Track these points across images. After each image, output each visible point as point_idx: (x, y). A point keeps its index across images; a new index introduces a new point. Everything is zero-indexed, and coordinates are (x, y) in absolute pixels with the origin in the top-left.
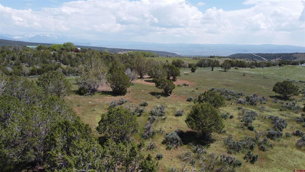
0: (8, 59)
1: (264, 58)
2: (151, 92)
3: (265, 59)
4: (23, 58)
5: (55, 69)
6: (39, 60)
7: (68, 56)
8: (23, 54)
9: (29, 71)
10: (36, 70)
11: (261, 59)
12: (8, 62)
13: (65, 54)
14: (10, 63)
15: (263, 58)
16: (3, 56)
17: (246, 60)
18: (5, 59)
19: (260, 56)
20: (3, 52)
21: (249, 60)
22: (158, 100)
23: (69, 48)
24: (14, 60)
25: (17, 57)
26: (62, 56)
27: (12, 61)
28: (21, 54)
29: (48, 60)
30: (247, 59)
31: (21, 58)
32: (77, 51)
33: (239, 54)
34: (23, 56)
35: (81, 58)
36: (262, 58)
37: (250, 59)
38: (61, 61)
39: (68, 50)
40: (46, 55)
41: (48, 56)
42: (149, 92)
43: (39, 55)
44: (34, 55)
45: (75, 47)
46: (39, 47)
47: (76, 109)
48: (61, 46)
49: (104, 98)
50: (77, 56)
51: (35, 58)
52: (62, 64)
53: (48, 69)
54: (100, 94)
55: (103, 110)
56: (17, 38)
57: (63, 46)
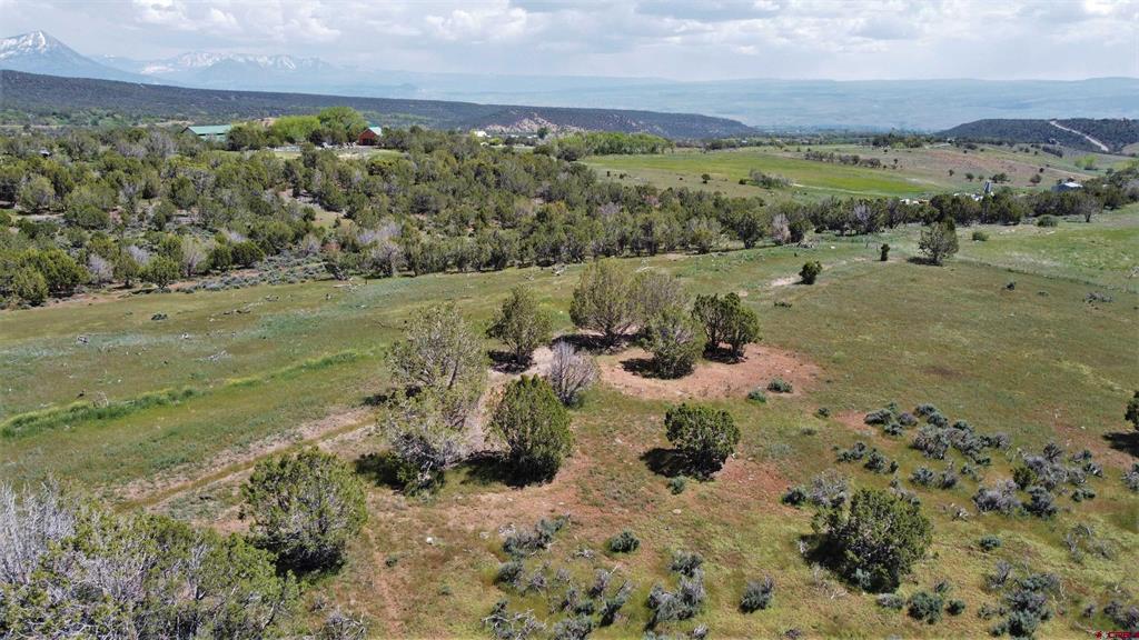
0: (130, 196)
1: (1095, 137)
2: (648, 446)
3: (1099, 144)
4: (180, 193)
5: (298, 237)
6: (238, 199)
8: (181, 175)
9: (204, 257)
10: (229, 250)
11: (1083, 144)
12: (131, 207)
13: (326, 163)
14: (140, 211)
15: (1093, 141)
16: (113, 186)
17: (1021, 150)
18: (122, 198)
19: (1078, 129)
21: (1034, 149)
22: (678, 505)
23: (339, 129)
24: (153, 197)
25: (162, 187)
26: (318, 174)
27: (144, 203)
28: (175, 176)
29: (267, 196)
30: (1024, 146)
31: (174, 191)
32: (369, 140)
33: (990, 123)
34: (182, 184)
35: (385, 180)
36: (1087, 137)
37: (1038, 147)
38: (314, 196)
39: (336, 141)
40: (260, 174)
41: (267, 179)
42: (642, 452)
43: (235, 177)
44: (218, 179)
45: (362, 126)
46: (234, 131)
47: (384, 584)
48: (312, 123)
49: (478, 500)
50: (371, 173)
51: (224, 191)
52: (317, 208)
53: (269, 239)
54: (463, 478)
55: (478, 588)
56: (155, 71)
57: (318, 121)
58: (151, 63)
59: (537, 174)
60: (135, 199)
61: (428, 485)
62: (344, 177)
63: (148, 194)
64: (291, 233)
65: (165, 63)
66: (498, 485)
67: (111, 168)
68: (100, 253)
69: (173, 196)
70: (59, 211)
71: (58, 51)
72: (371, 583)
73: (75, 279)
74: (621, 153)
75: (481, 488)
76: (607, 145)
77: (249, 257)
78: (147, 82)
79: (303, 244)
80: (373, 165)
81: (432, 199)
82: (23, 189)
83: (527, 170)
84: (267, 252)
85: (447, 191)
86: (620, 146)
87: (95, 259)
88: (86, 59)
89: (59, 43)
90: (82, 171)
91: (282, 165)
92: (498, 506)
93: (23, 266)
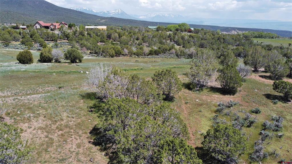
0: (134, 39)
2: (266, 93)
4: (144, 39)
5: (170, 49)
6: (157, 41)
7: (182, 37)
8: (145, 35)
9: (148, 51)
10: (154, 51)
12: (134, 41)
13: (179, 35)
14: (135, 42)
16: (130, 36)
18: (132, 39)
20: (131, 33)
22: (275, 107)
23: (183, 28)
24: (138, 40)
25: (141, 38)
26: (177, 37)
27: (137, 41)
28: (144, 35)
29: (164, 41)
31: (143, 38)
32: (190, 31)
34: (145, 37)
35: (193, 39)
38: (175, 42)
39: (182, 31)
40: (163, 36)
41: (164, 37)
42: (264, 94)
43: (157, 36)
44: (153, 36)
45: (189, 28)
46: (158, 27)
47: (184, 107)
48: (176, 26)
49: (212, 96)
50: (190, 37)
51: (154, 39)
52: (175, 45)
53: (163, 49)
54: (208, 91)
55: (210, 112)
56: (142, 18)
57: (178, 26)
58: (141, 16)
59: (235, 40)
60: (135, 40)
61: (198, 90)
62: (183, 38)
63: (137, 39)
64: (169, 49)
65: (144, 16)
66: (218, 94)
67: (130, 33)
68: (126, 48)
69: (143, 40)
70: (119, 41)
71: (123, 13)
72: (181, 106)
73: (120, 53)
74: (262, 38)
75: (213, 93)
76: (258, 35)
77: (158, 52)
78: (140, 20)
79: (171, 51)
80: (190, 35)
81: (205, 44)
82: (113, 36)
83: (233, 39)
84: (162, 53)
85: (209, 43)
86: (262, 36)
87: (125, 49)
88: (128, 15)
89: (123, 11)
90: (124, 33)
91: (168, 35)
92: (217, 98)
93: (111, 49)
